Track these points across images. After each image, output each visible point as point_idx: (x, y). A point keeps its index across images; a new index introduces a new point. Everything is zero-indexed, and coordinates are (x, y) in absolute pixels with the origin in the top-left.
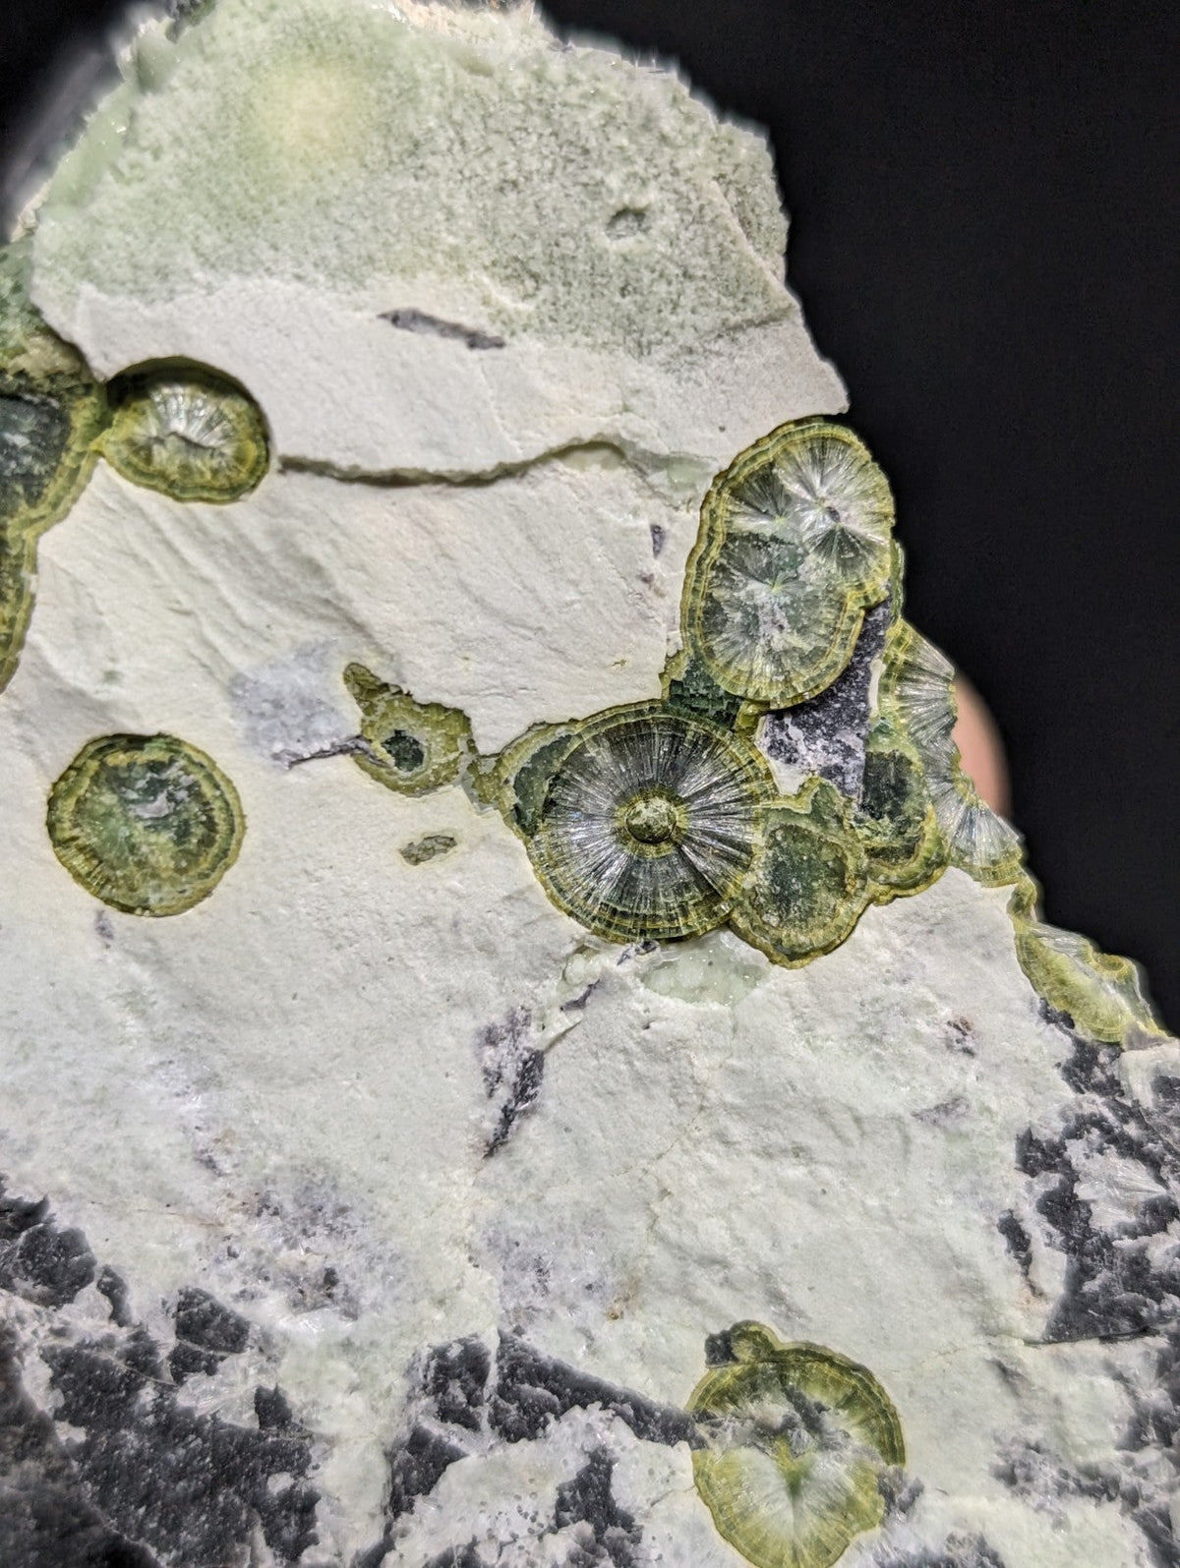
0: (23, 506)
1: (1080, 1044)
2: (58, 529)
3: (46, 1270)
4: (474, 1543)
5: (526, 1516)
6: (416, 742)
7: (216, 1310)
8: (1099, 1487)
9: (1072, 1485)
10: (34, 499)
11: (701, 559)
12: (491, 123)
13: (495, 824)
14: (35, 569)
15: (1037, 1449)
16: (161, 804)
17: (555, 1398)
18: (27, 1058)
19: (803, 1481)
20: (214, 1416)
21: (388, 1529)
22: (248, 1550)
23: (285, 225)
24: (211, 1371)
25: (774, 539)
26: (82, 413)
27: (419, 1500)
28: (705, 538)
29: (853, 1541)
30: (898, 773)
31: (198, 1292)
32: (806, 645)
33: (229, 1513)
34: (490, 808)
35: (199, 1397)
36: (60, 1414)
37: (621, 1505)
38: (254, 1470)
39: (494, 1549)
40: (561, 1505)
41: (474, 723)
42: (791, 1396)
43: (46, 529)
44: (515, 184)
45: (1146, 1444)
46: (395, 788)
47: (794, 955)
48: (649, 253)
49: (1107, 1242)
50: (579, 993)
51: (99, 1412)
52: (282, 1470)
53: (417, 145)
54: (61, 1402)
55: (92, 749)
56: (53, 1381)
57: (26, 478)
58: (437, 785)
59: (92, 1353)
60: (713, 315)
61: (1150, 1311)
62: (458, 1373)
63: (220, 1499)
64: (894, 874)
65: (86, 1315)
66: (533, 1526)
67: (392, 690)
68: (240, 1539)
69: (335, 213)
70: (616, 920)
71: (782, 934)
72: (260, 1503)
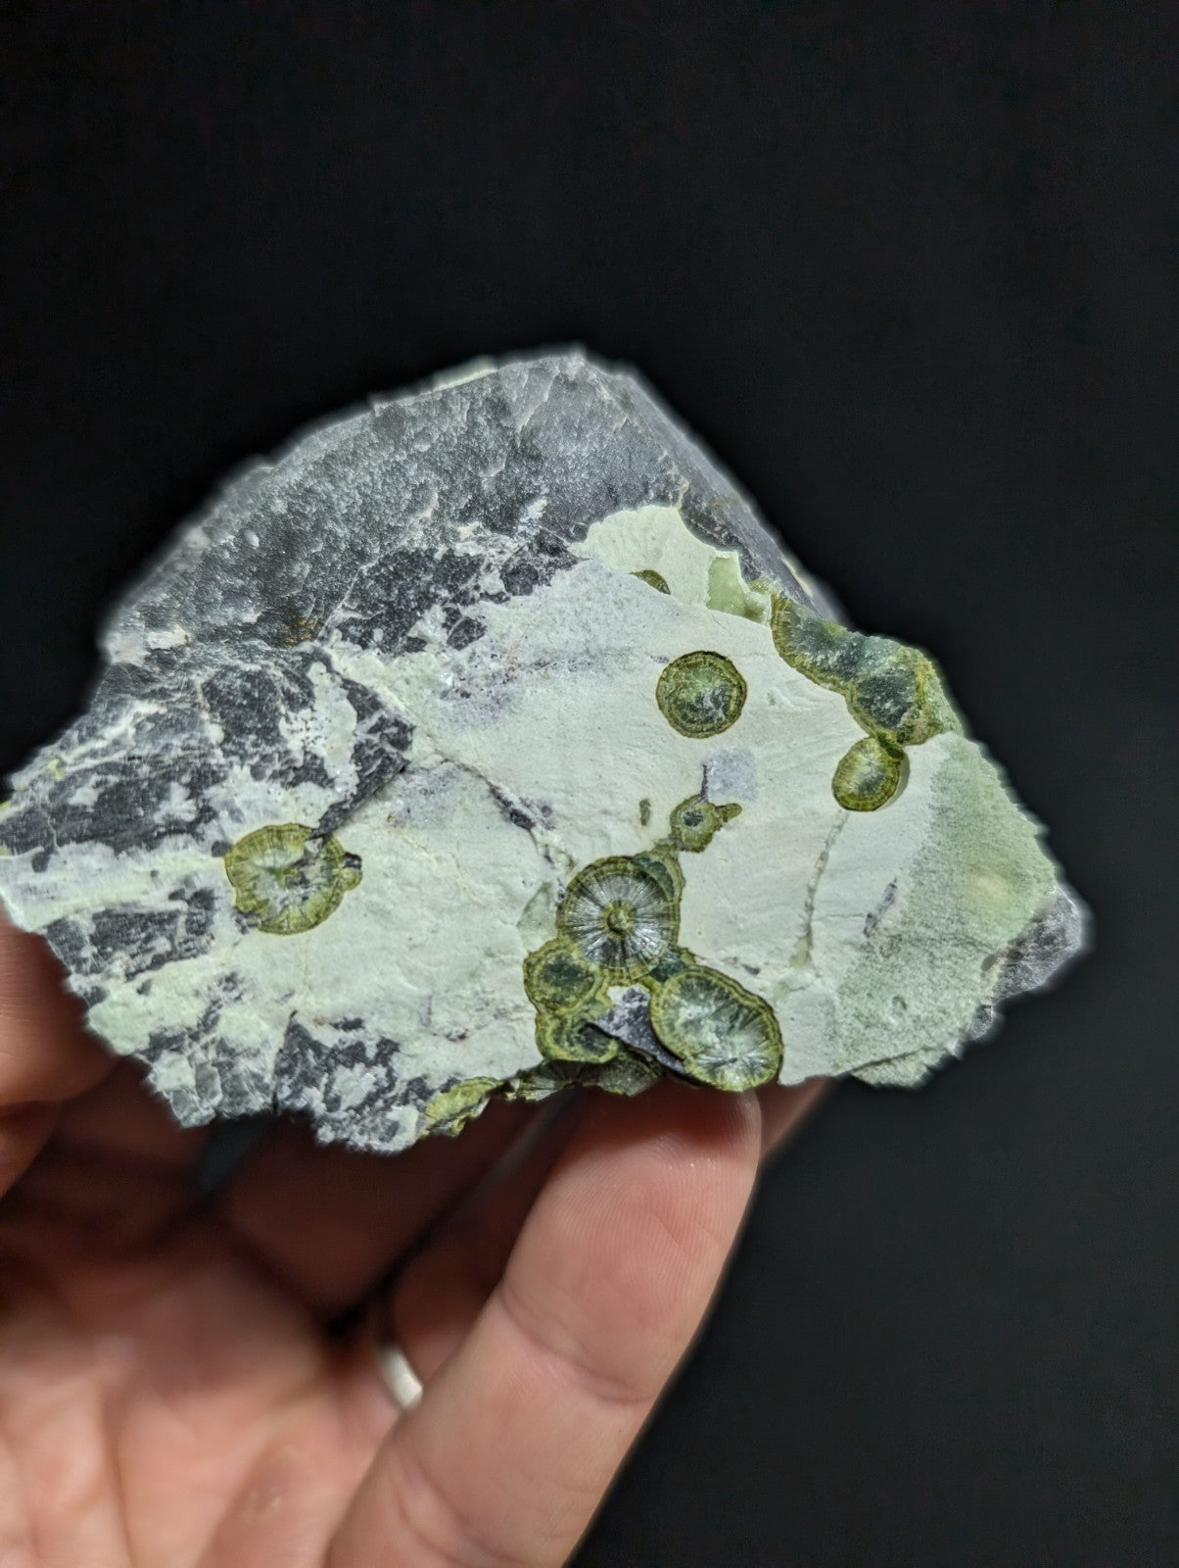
0: (860, 695)
2: (845, 706)
3: (519, 572)
4: (313, 710)
6: (696, 825)
7: (471, 640)
8: (208, 1022)
9: (214, 1008)
10: (861, 700)
11: (735, 988)
13: (646, 845)
14: (831, 689)
15: (238, 998)
16: (709, 704)
17: (367, 773)
18: (616, 603)
19: (274, 877)
20: (420, 618)
21: (338, 674)
22: (353, 608)
23: (948, 852)
24: (444, 625)
25: (733, 1026)
26: (890, 735)
27: (345, 692)
28: (743, 993)
29: (233, 889)
30: (597, 1048)
31: (483, 635)
32: (678, 1023)
33: (374, 607)
34: (653, 846)
35: (437, 613)
36: (451, 550)
37: (303, 784)
38: (389, 626)
39: (308, 717)
40: (315, 757)
41: (695, 854)
42: (318, 887)
43: (847, 701)
44: (932, 962)
45: (218, 1053)
46: (679, 808)
47: (529, 966)
48: (883, 1012)
49: (330, 1071)
50: (552, 856)
51: (445, 569)
52: (384, 638)
53: (963, 924)
54: (457, 554)
55: (742, 683)
56: (467, 555)
57: (871, 701)
58: (673, 827)
59: (473, 578)
60: (846, 1033)
61: (286, 1081)
62: (401, 735)
63: (382, 606)
64: (549, 1030)
65: (492, 582)
66: (310, 740)
67: (723, 824)
68: (360, 607)
69: (946, 875)
70: (580, 888)
71: (543, 963)
72: (373, 623)
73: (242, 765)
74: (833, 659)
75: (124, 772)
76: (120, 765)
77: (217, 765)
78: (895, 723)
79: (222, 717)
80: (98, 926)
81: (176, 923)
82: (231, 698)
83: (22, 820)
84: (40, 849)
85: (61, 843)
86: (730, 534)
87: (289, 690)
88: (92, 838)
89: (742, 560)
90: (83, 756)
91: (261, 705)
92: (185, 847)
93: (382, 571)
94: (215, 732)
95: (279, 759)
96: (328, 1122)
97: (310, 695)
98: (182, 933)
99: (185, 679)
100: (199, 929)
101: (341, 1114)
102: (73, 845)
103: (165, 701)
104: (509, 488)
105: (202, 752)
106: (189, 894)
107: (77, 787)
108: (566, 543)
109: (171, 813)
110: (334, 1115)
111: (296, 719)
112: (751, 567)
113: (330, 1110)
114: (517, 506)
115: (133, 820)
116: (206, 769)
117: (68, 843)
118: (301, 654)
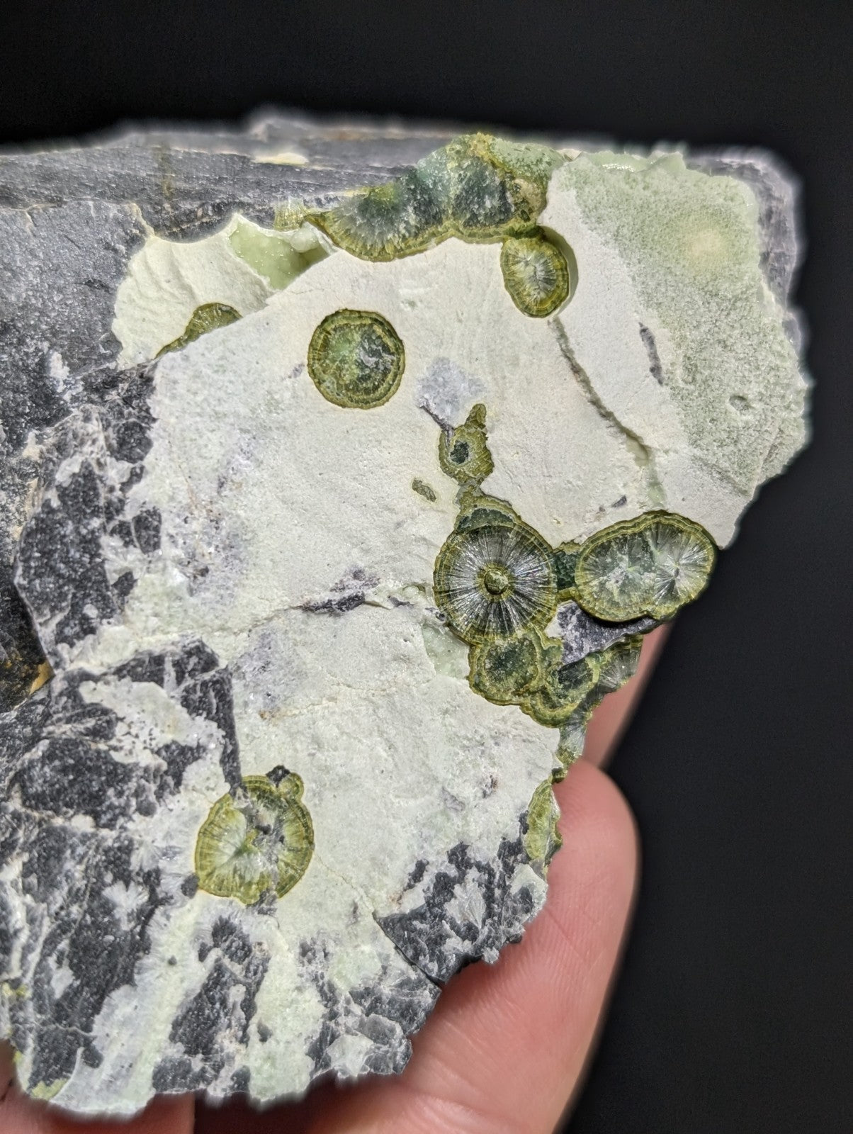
0: (461, 222)
1: (519, 842)
2: (461, 243)
3: (124, 440)
4: (122, 720)
5: (150, 734)
6: (467, 455)
7: (157, 529)
8: (328, 995)
9: (320, 983)
10: (467, 225)
11: (623, 528)
12: (743, 321)
13: (453, 511)
14: (438, 243)
15: (326, 955)
16: (372, 361)
17: (214, 711)
18: (217, 372)
19: (245, 855)
20: (103, 561)
21: (105, 674)
22: (49, 617)
23: (651, 260)
24: (126, 544)
25: (651, 553)
26: (516, 224)
27: (128, 679)
28: (633, 524)
29: (231, 898)
30: (584, 677)
31: (160, 516)
32: (616, 598)
34: (458, 506)
35: (110, 544)
36: (59, 487)
37: (185, 774)
38: (90, 595)
39: (125, 729)
40: (167, 747)
41: (491, 475)
42: (279, 821)
43: (458, 238)
44: (726, 346)
45: (360, 1004)
46: (441, 459)
47: (477, 687)
48: (735, 421)
49: (442, 917)
50: (401, 599)
51: (72, 505)
52: (98, 608)
53: (717, 295)
54: (65, 485)
55: (374, 316)
56: (74, 475)
57: (474, 216)
58: (454, 477)
59: (100, 485)
60: (727, 465)
61: (424, 960)
62: (202, 657)
63: (66, 588)
64: (540, 706)
65: (116, 471)
66: (148, 741)
67: (484, 430)
68: (53, 609)
69: (669, 278)
70: (445, 594)
71: (484, 673)
72: (76, 608)
73: (131, 819)
74: (411, 217)
75: (64, 932)
76: (55, 930)
77: (114, 842)
78: (507, 211)
79: (71, 807)
80: (181, 1041)
81: (227, 969)
82: (57, 786)
83: (43, 1050)
84: (80, 1051)
85: (87, 1028)
86: (213, 206)
87: (87, 729)
88: (102, 998)
89: (246, 214)
90: (23, 959)
91: (84, 765)
92: (168, 918)
93: (33, 564)
94: (82, 823)
95: (147, 781)
96: (482, 947)
97: (105, 712)
98: (237, 969)
99: (8, 817)
100: (244, 951)
101: (484, 932)
102: (97, 1018)
103: (18, 850)
104: (18, 378)
105: (94, 847)
106: (210, 942)
107: (49, 983)
108: (112, 365)
109: (130, 911)
110: (481, 938)
111: (120, 741)
112: (260, 211)
113: (474, 939)
114: (41, 383)
115: (114, 949)
116: (112, 853)
117: (93, 1022)
118: (61, 694)
